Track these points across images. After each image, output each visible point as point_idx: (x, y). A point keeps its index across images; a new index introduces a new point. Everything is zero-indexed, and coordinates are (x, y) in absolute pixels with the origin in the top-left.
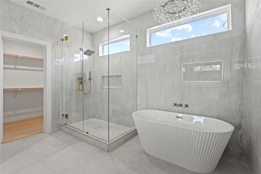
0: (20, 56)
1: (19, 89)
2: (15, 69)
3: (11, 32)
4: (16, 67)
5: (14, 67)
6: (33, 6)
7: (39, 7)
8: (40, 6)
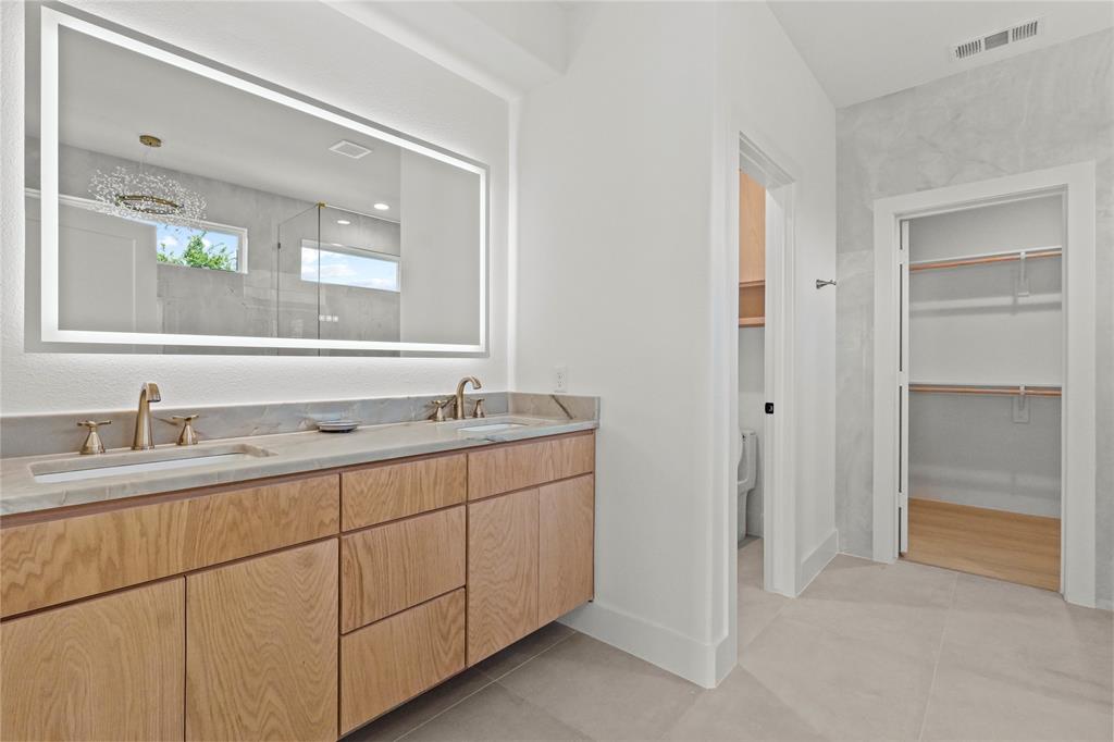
0: (1023, 255)
1: (1018, 388)
2: (1015, 309)
3: (919, 190)
4: (1015, 301)
5: (1007, 300)
6: (987, 48)
7: (1007, 37)
8: (1006, 32)
